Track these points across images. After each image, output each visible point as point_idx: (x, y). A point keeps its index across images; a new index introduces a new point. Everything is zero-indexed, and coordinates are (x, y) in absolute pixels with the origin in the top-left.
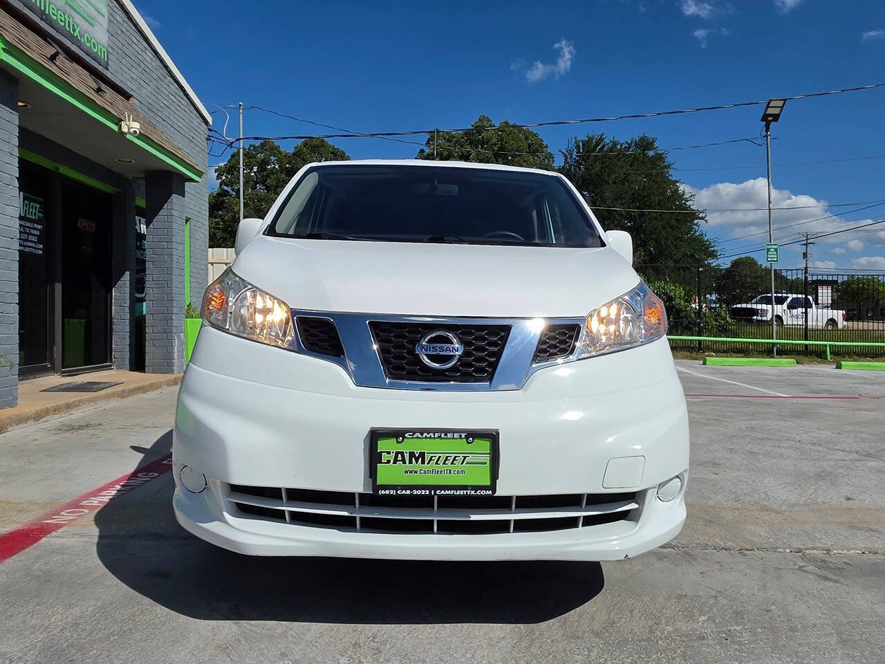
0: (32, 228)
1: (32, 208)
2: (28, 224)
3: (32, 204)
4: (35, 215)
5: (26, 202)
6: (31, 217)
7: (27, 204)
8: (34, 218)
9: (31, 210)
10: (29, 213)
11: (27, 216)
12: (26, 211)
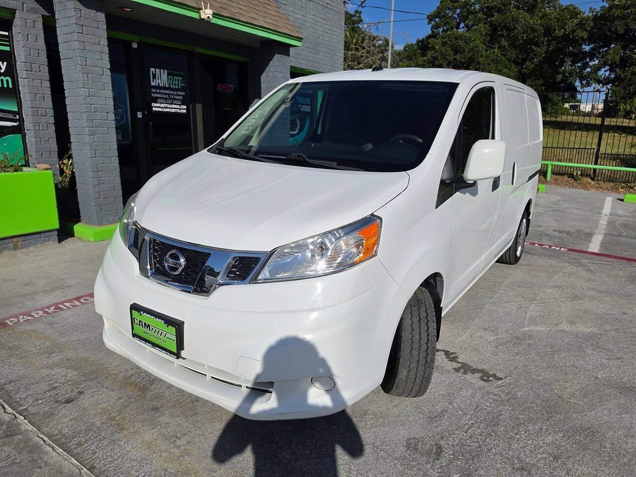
0: (175, 95)
1: (175, 80)
2: (172, 93)
3: (175, 78)
4: (178, 85)
5: (169, 77)
6: (174, 87)
7: (170, 80)
8: (177, 87)
9: (174, 82)
10: (172, 85)
11: (171, 86)
12: (170, 83)
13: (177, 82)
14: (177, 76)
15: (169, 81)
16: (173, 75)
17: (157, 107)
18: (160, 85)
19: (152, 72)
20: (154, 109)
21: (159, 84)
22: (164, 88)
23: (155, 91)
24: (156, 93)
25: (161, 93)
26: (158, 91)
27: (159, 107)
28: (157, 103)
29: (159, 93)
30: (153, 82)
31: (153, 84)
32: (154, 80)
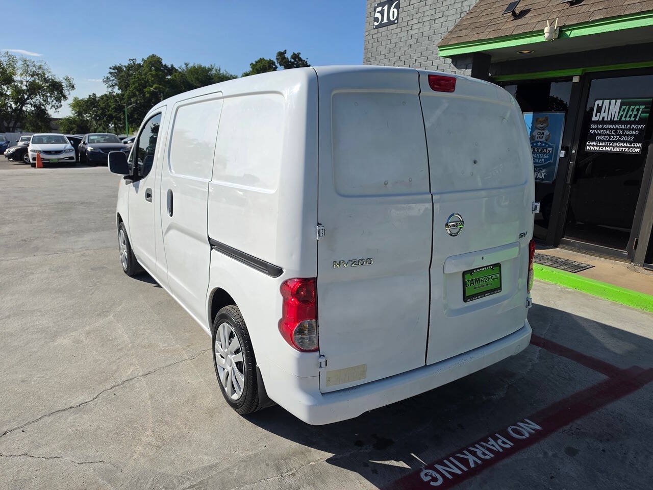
0: (628, 130)
1: (633, 110)
2: (623, 127)
3: (632, 107)
4: (635, 117)
5: (623, 107)
6: (628, 119)
7: (624, 110)
8: (632, 119)
9: (630, 113)
11: (623, 119)
12: (622, 115)
13: (635, 112)
14: (635, 104)
15: (622, 113)
16: (630, 104)
17: (593, 146)
18: (605, 119)
19: (598, 104)
20: (588, 148)
21: (603, 118)
22: (612, 122)
23: (595, 126)
24: (597, 129)
25: (605, 129)
26: (600, 126)
27: (597, 146)
28: (595, 141)
29: (602, 129)
30: (596, 116)
31: (594, 119)
32: (598, 114)
